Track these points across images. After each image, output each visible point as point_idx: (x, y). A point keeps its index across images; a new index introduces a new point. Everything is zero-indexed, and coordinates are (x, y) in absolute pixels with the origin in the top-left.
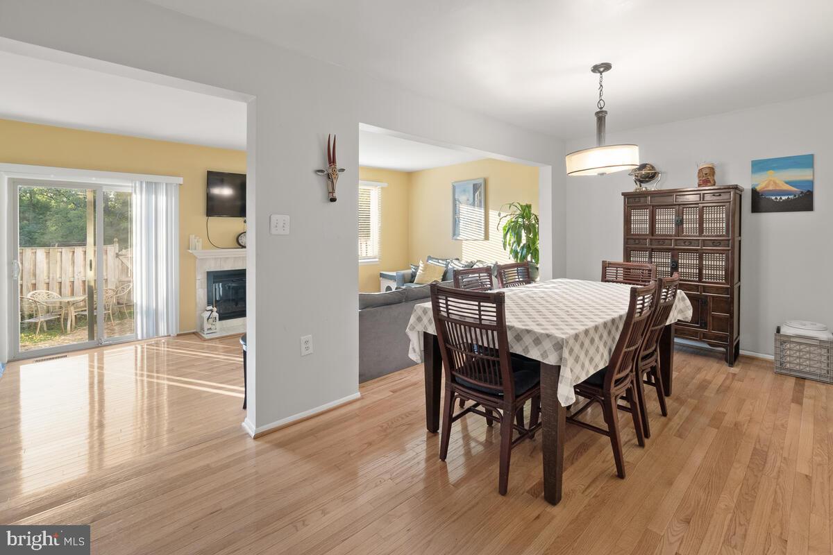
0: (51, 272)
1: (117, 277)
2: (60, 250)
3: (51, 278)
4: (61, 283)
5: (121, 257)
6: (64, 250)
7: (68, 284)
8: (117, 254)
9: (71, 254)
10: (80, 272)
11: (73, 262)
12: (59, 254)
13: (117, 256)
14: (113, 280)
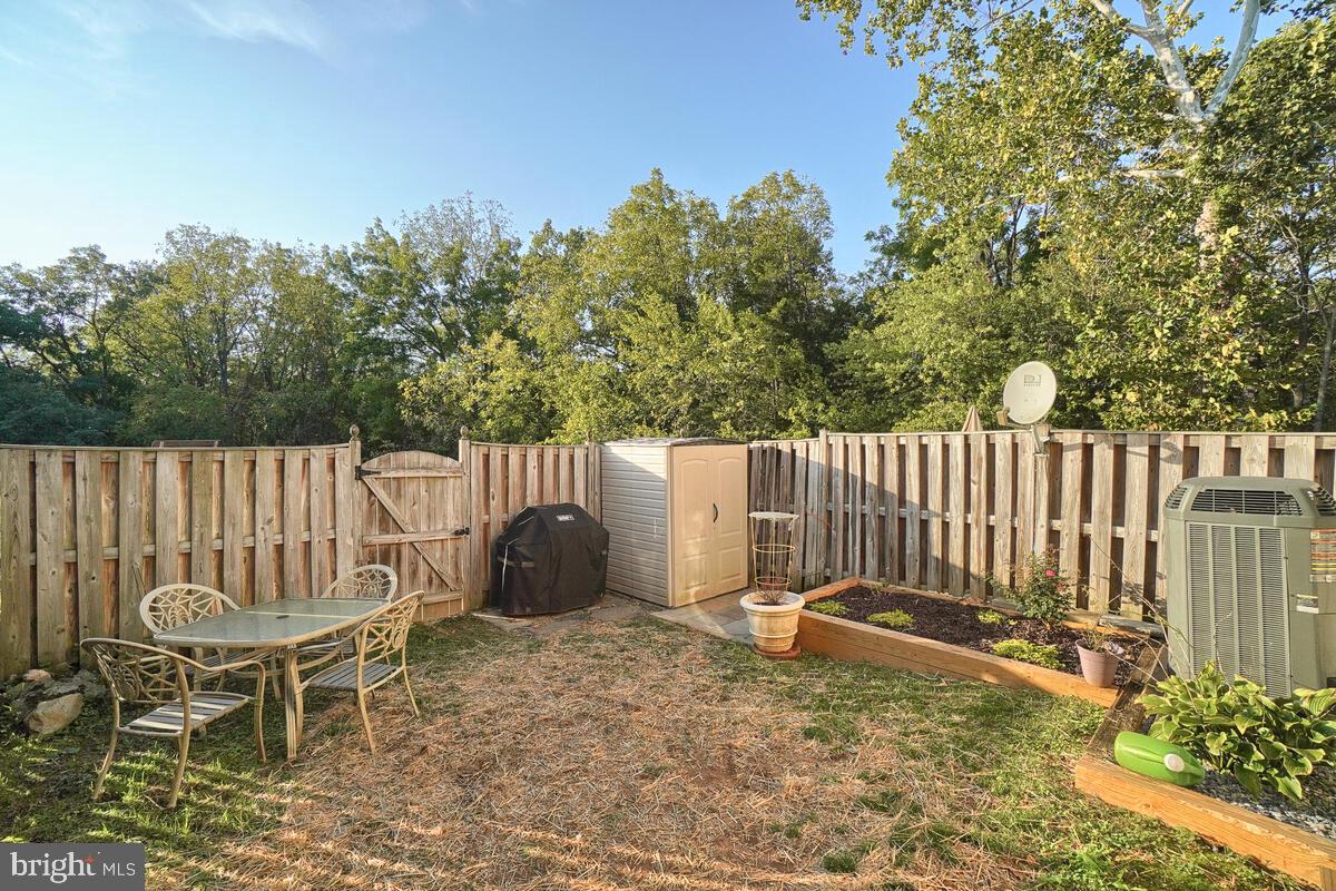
0: (196, 522)
1: (358, 534)
2: (219, 456)
3: (196, 538)
4: (221, 552)
5: (367, 479)
6: (230, 455)
7: (240, 555)
8: (358, 469)
9: (247, 467)
10: (270, 521)
11: (253, 493)
12: (215, 466)
13: (360, 474)
14: (350, 541)
